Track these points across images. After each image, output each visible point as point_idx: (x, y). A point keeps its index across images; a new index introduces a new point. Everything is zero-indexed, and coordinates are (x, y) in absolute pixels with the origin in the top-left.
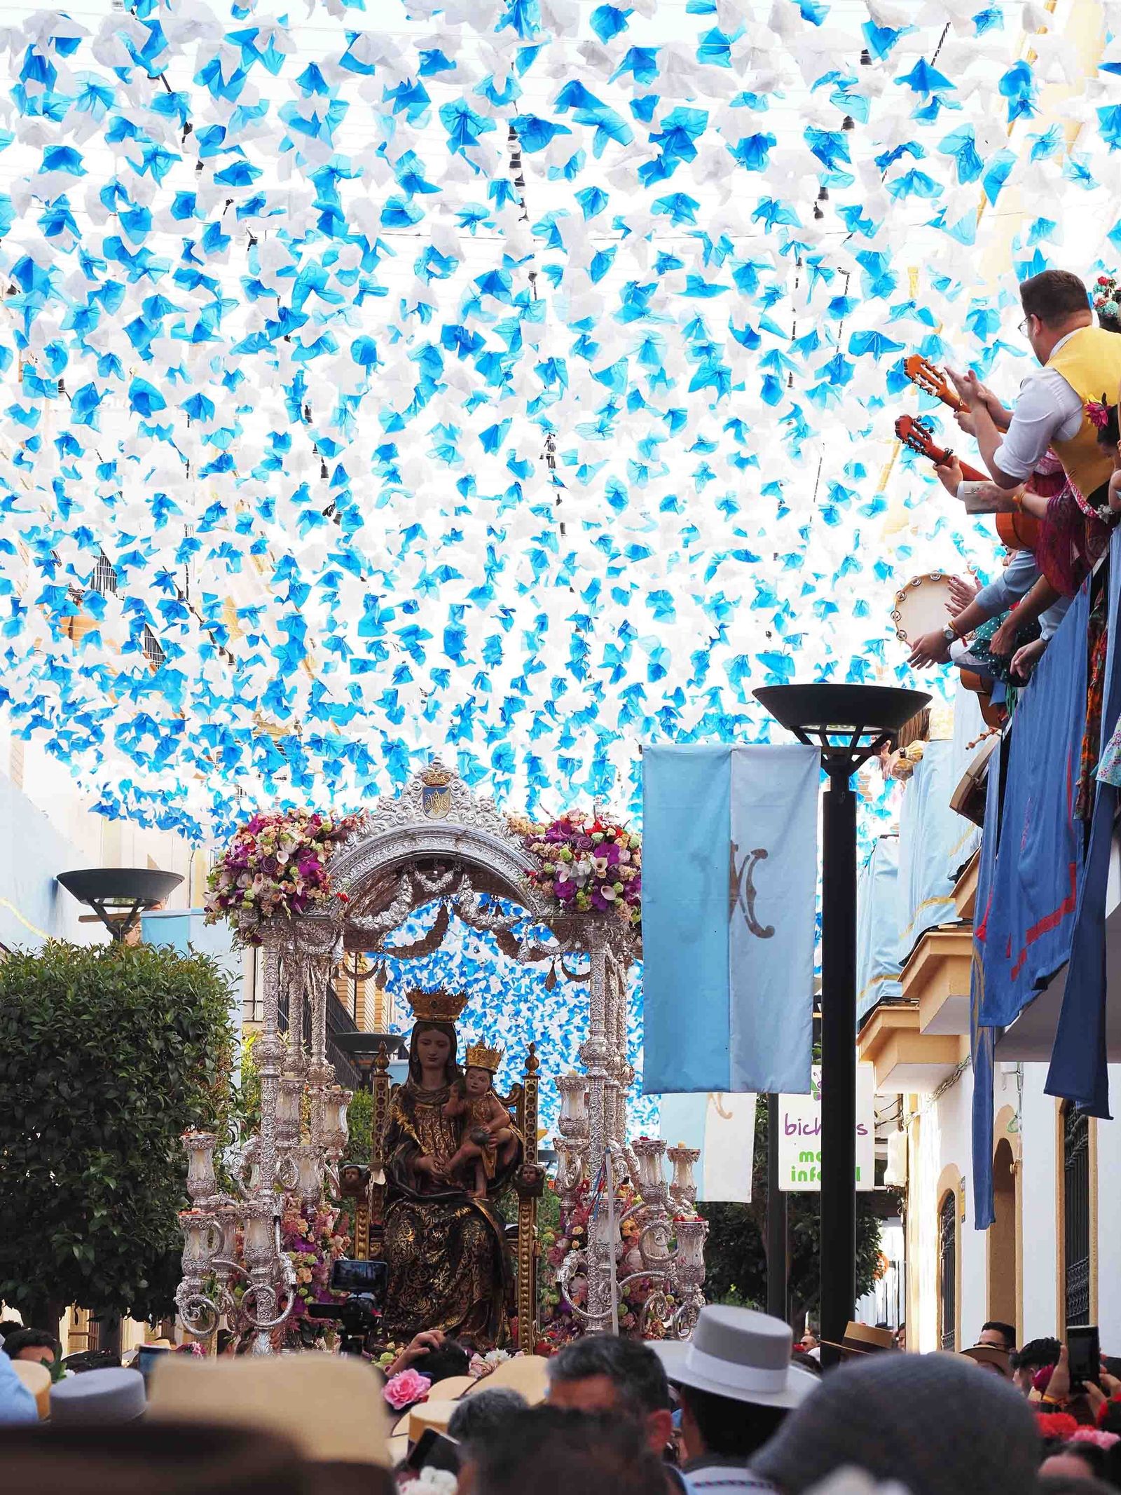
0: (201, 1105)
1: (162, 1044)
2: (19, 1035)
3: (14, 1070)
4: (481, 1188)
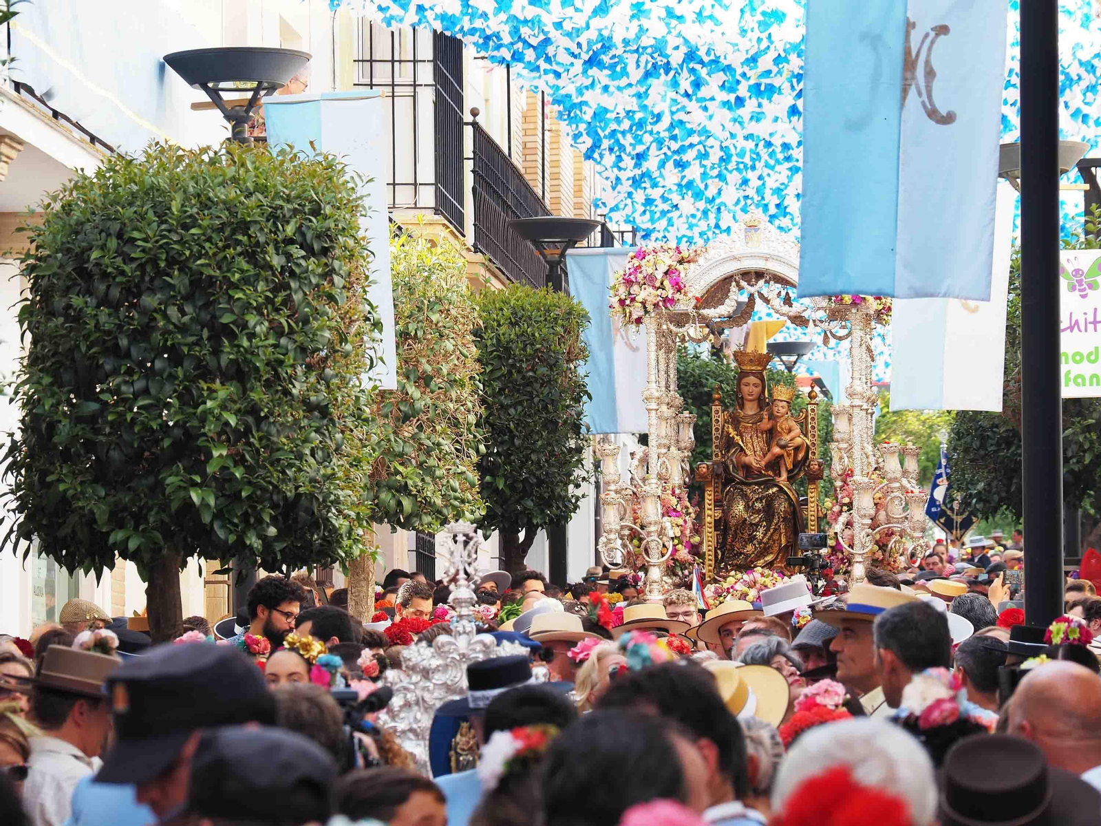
0: (330, 328)
1: (283, 260)
2: (119, 253)
3: (115, 293)
4: (784, 475)
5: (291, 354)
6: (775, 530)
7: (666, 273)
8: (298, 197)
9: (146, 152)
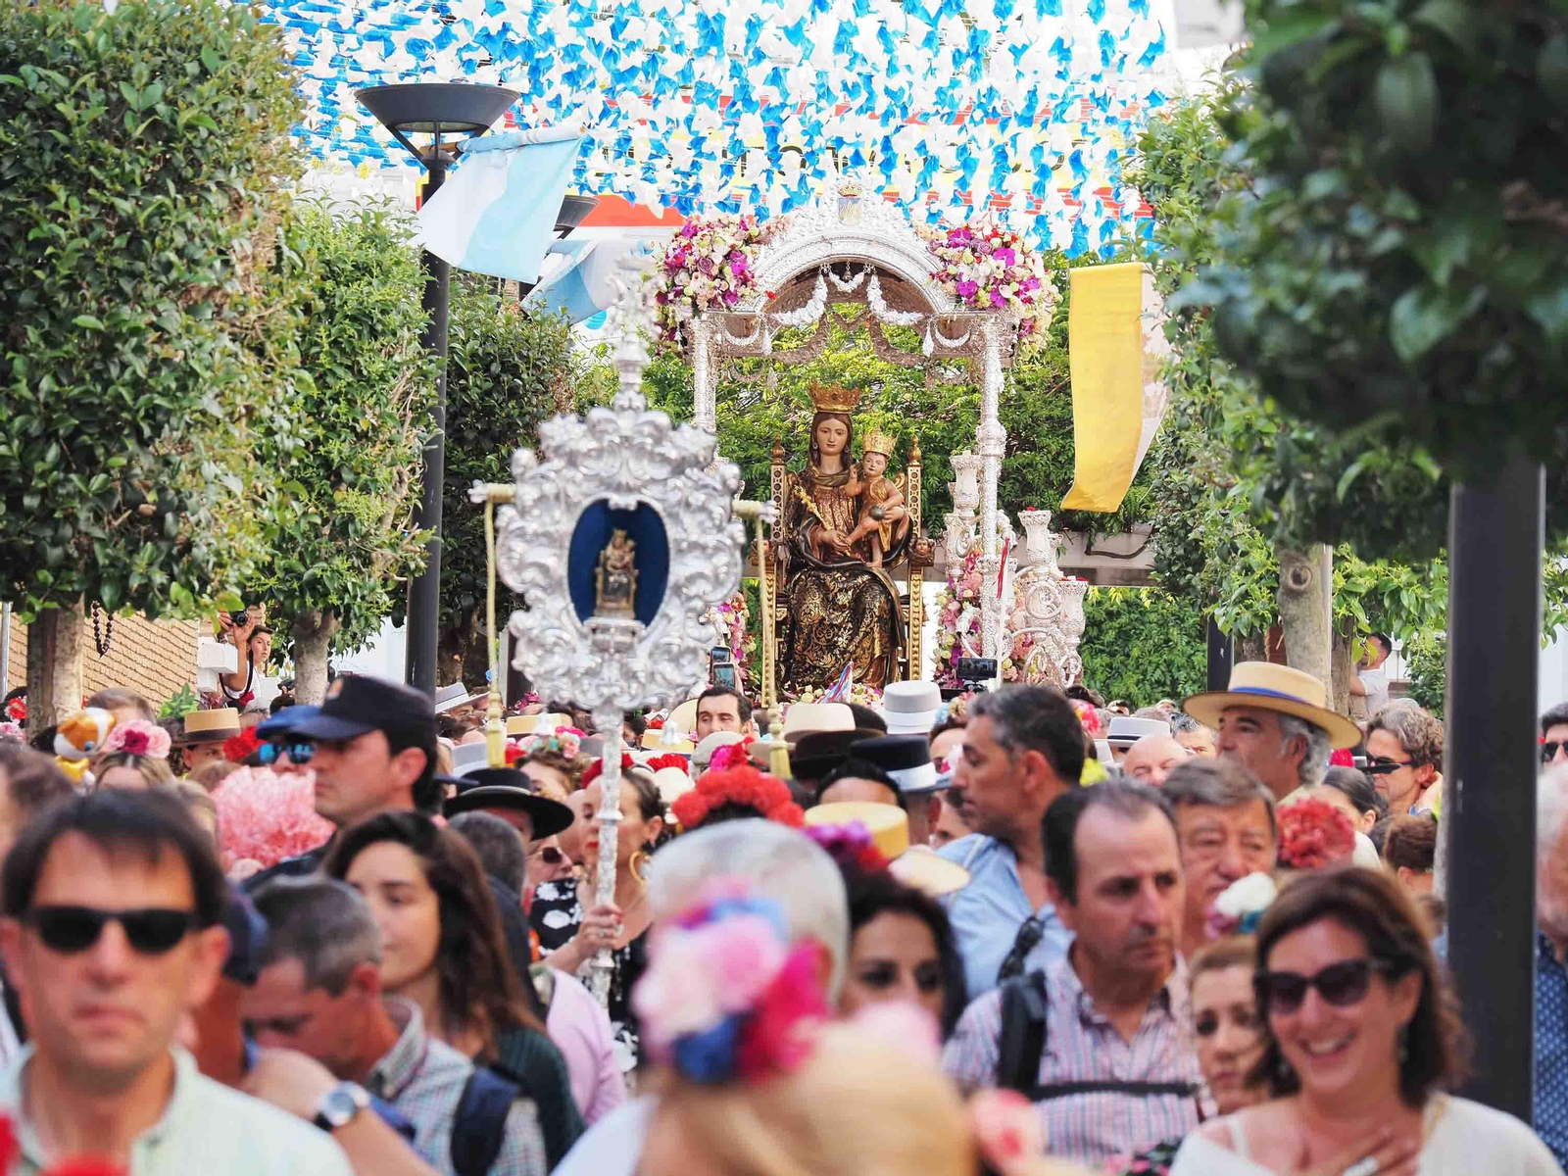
4: (878, 557)
6: (866, 634)
7: (727, 257)
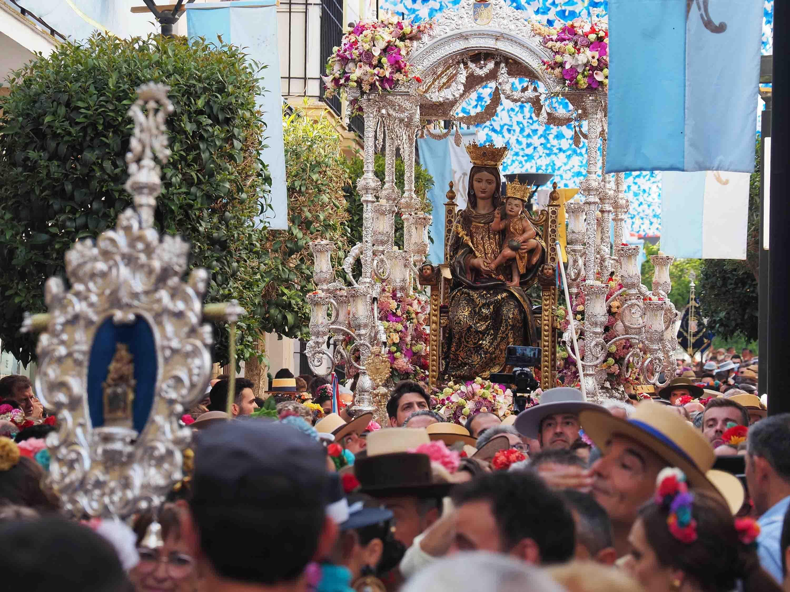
0: (230, 181)
1: (194, 127)
2: (67, 118)
3: (63, 149)
4: (516, 280)
5: (199, 200)
6: (503, 339)
7: (385, 51)
8: (208, 78)
9: (90, 40)
